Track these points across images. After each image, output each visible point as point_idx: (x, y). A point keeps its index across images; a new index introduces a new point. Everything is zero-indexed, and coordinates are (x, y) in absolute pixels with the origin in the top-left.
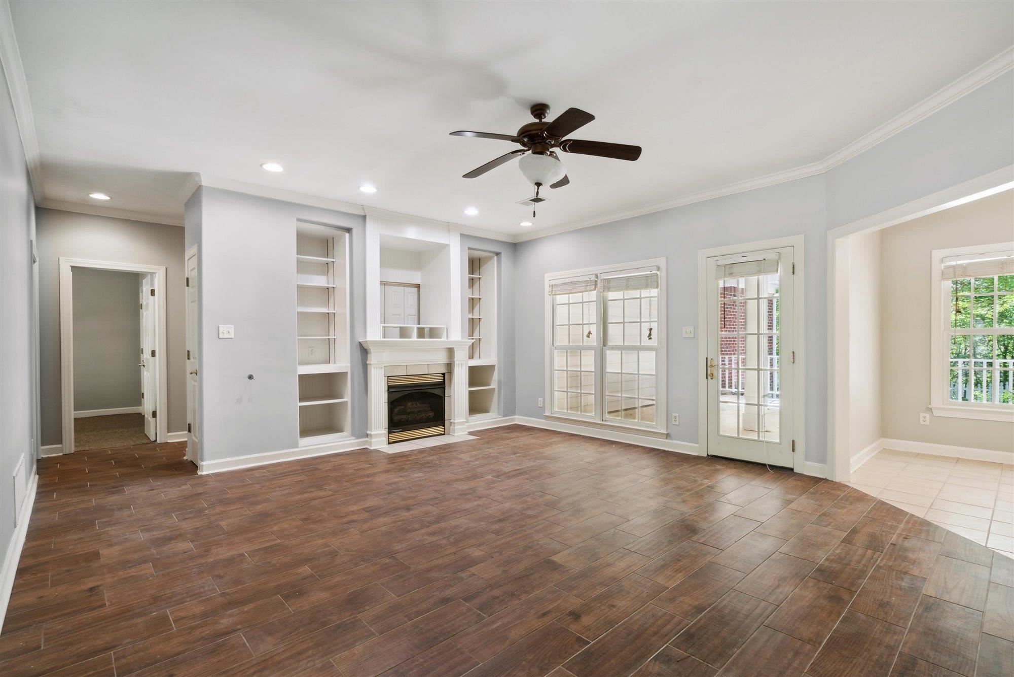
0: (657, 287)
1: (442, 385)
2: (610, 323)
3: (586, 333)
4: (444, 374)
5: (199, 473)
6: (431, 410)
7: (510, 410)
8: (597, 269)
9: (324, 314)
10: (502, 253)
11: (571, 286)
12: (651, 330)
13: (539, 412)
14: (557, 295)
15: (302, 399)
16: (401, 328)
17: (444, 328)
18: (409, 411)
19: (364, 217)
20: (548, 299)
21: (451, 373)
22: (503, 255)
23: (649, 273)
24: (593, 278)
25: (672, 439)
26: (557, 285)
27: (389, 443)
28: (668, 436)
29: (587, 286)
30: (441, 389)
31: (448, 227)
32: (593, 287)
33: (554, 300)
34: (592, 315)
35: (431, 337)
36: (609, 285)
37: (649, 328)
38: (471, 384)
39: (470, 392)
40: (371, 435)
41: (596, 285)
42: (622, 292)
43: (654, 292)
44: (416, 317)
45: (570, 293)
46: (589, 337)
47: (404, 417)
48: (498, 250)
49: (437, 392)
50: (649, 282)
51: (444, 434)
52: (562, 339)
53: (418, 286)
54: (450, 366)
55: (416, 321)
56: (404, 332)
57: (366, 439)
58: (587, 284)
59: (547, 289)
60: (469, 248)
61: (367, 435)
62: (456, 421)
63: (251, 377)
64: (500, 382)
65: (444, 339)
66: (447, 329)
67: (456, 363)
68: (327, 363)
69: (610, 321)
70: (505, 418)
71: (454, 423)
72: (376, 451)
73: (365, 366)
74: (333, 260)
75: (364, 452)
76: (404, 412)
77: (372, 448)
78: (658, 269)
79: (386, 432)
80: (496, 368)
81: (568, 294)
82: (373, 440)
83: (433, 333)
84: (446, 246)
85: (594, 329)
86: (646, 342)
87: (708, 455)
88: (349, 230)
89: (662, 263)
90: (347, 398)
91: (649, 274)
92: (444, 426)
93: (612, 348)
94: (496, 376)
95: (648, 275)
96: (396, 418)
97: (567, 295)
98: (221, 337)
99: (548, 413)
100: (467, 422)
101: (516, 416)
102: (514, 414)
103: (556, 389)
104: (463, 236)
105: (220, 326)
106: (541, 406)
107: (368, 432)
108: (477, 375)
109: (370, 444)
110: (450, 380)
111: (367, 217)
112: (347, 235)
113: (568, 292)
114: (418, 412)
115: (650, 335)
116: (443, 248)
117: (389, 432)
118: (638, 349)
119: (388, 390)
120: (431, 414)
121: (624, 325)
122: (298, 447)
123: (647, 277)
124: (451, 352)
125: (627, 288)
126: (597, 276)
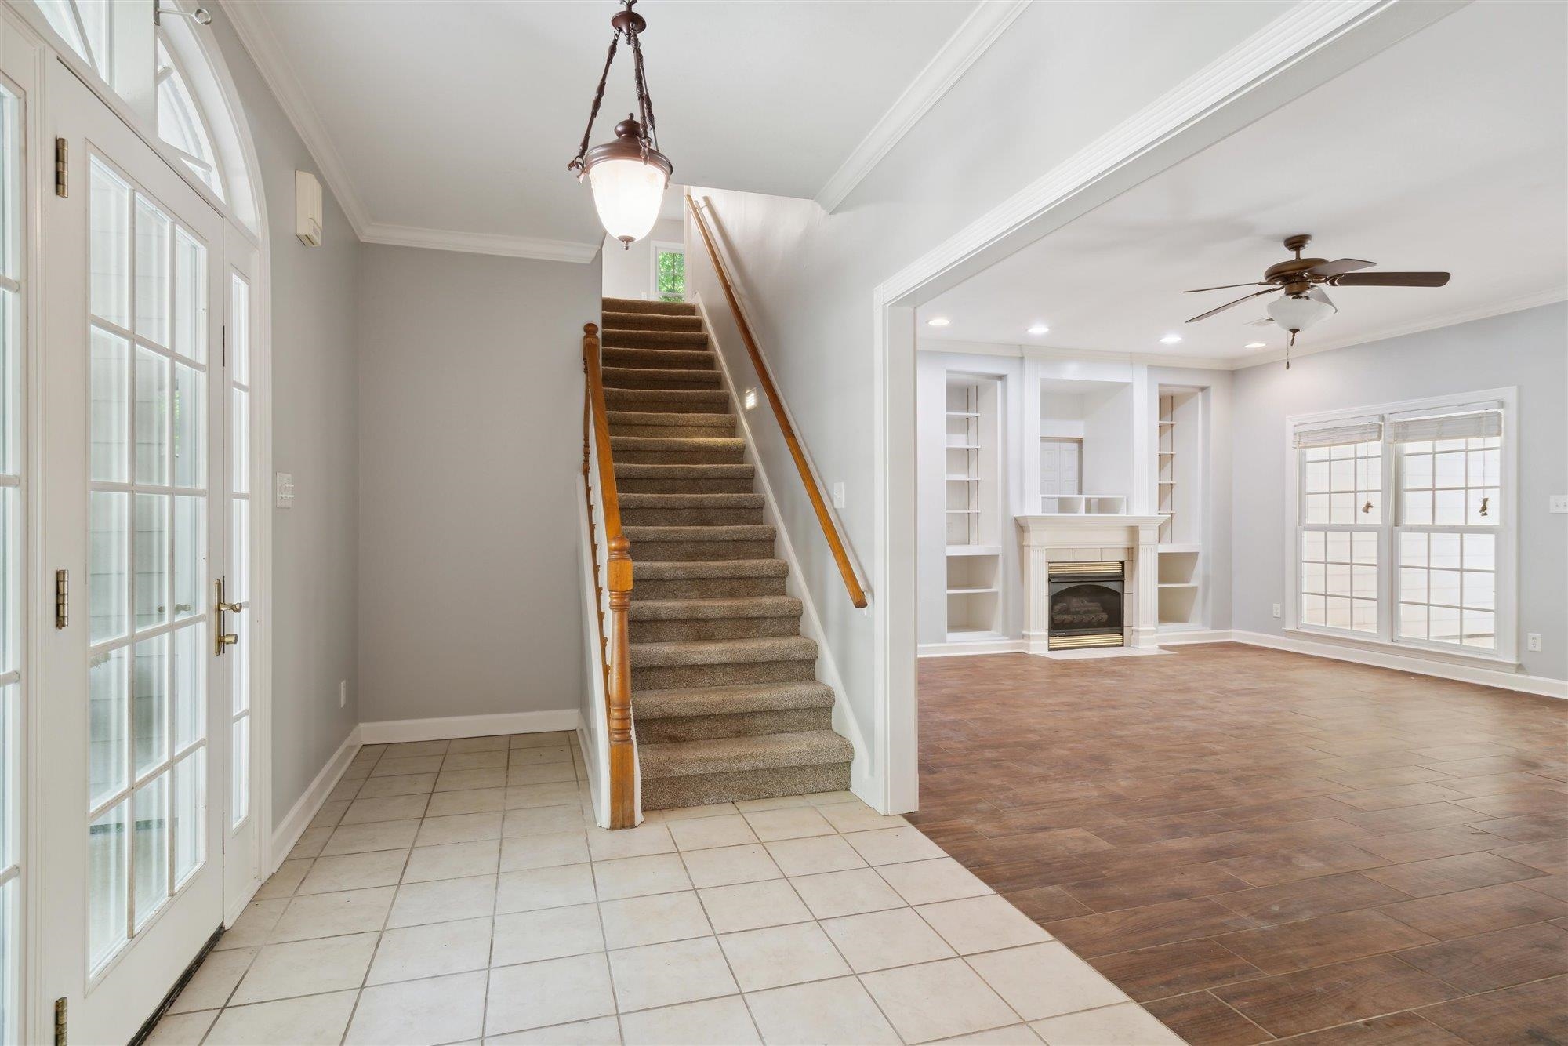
0: (1499, 434)
1: (1120, 578)
2: (1408, 490)
3: (1362, 505)
4: (1122, 563)
6: (1103, 612)
7: (1223, 620)
8: (1384, 408)
9: (963, 482)
10: (1212, 388)
11: (1335, 434)
12: (1485, 500)
13: (1276, 625)
14: (1308, 447)
15: (950, 587)
16: (1061, 499)
17: (1123, 498)
18: (1073, 610)
19: (1022, 358)
20: (1292, 454)
21: (1132, 561)
22: (1213, 391)
23: (1483, 411)
24: (1376, 421)
25: (1528, 675)
26: (1308, 433)
27: (1051, 649)
28: (1520, 668)
29: (1364, 433)
30: (1118, 583)
31: (1131, 359)
32: (1375, 435)
33: (1302, 455)
34: (1373, 477)
35: (1101, 511)
36: (1404, 431)
37: (1483, 497)
38: (1162, 579)
39: (1160, 590)
40: (1028, 637)
41: (1380, 432)
42: (1431, 442)
43: (1495, 441)
44: (1076, 484)
45: (1333, 445)
46: (1367, 512)
48: (1205, 383)
49: (1114, 586)
50: (1484, 425)
51: (1122, 645)
52: (1316, 514)
53: (1080, 441)
54: (1132, 551)
55: (1076, 490)
56: (1065, 505)
57: (1022, 641)
58: (1364, 431)
59: (1290, 440)
60: (1160, 385)
61: (1023, 636)
62: (1140, 629)
64: (1206, 579)
65: (1122, 514)
66: (1127, 500)
67: (1141, 547)
68: (965, 544)
69: (1407, 486)
70: (1214, 632)
71: (1138, 631)
72: (1034, 656)
73: (1021, 548)
74: (976, 415)
75: (1020, 656)
76: (1066, 611)
77: (1030, 653)
78: (1502, 404)
79: (1046, 633)
80: (1200, 558)
81: (1329, 445)
82: (1032, 643)
83: (1104, 505)
84: (1125, 387)
85: (1376, 500)
86: (1476, 519)
88: (1001, 377)
89: (1510, 394)
90: (997, 587)
91: (1483, 414)
92: (1122, 634)
93: (1411, 528)
94: (1199, 568)
95: (1481, 415)
96: (1059, 618)
97: (1327, 448)
99: (1290, 627)
100: (1156, 632)
101: (1232, 631)
102: (1230, 626)
103: (1305, 590)
104: (1151, 368)
106: (1279, 615)
107: (1024, 632)
108: (1171, 566)
109: (1028, 648)
110: (1132, 570)
111: (1026, 358)
112: (999, 383)
113: (1328, 443)
114: (1085, 612)
115: (1484, 508)
116: (1122, 389)
117: (1050, 636)
118: (1462, 530)
119: (1049, 580)
120: (1104, 616)
121: (1434, 492)
122: (945, 642)
123: (1479, 417)
124: (1133, 531)
125: (1440, 436)
126: (1382, 418)
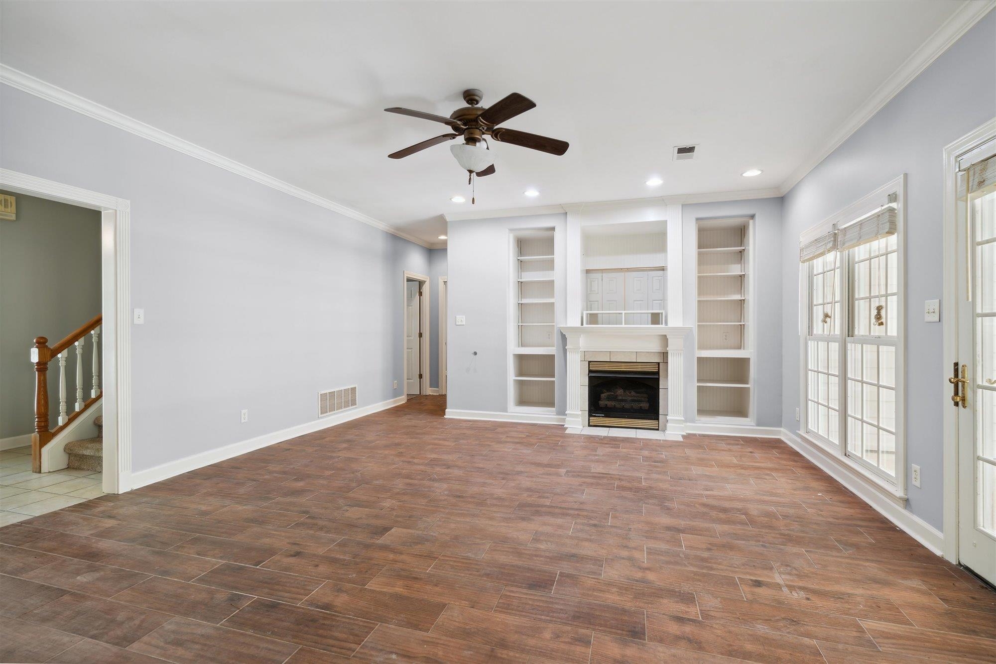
1: (656, 375)
4: (658, 364)
5: (445, 417)
6: (646, 401)
10: (757, 215)
11: (815, 247)
17: (662, 313)
18: (620, 398)
19: (565, 214)
21: (666, 363)
22: (759, 217)
23: (880, 209)
24: (831, 230)
25: (912, 513)
27: (589, 426)
28: (906, 503)
29: (827, 243)
30: (655, 379)
32: (832, 244)
36: (844, 238)
38: (702, 378)
39: (699, 387)
40: (567, 414)
41: (836, 240)
45: (814, 257)
47: (610, 404)
48: (751, 212)
49: (649, 382)
50: (881, 224)
51: (658, 430)
54: (664, 356)
57: (564, 417)
58: (827, 241)
63: (475, 353)
64: (754, 382)
67: (670, 352)
69: (856, 297)
71: (668, 420)
76: (613, 398)
77: (565, 426)
78: (896, 198)
79: (586, 413)
80: (753, 364)
82: (571, 419)
84: (660, 225)
87: (959, 563)
88: (552, 229)
89: (899, 186)
90: (555, 378)
92: (657, 420)
93: (854, 339)
94: (754, 372)
98: (457, 324)
99: (802, 432)
101: (782, 429)
102: (779, 424)
103: (810, 397)
104: (684, 205)
105: (457, 316)
106: (798, 419)
107: (567, 409)
109: (567, 422)
110: (666, 370)
111: (568, 213)
113: (812, 255)
114: (630, 401)
117: (590, 415)
118: (878, 341)
119: (589, 373)
120: (646, 405)
121: (870, 300)
122: (507, 412)
124: (666, 339)
125: (860, 240)
126: (834, 226)
